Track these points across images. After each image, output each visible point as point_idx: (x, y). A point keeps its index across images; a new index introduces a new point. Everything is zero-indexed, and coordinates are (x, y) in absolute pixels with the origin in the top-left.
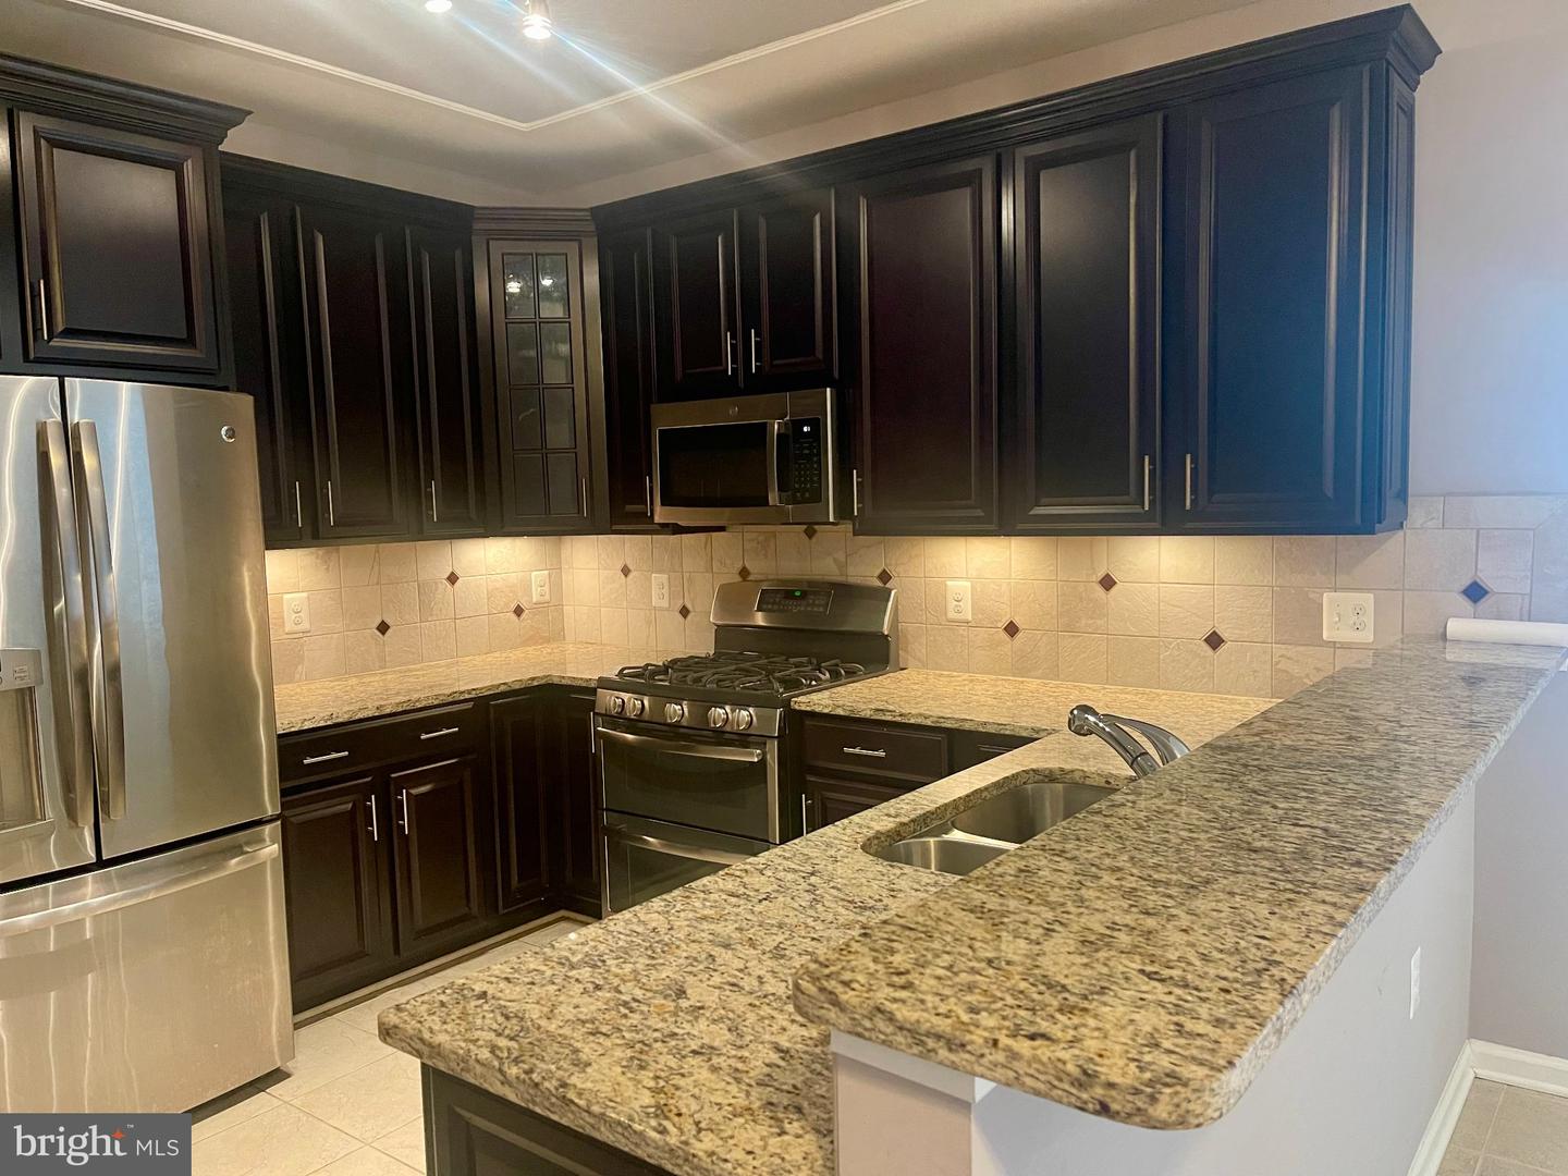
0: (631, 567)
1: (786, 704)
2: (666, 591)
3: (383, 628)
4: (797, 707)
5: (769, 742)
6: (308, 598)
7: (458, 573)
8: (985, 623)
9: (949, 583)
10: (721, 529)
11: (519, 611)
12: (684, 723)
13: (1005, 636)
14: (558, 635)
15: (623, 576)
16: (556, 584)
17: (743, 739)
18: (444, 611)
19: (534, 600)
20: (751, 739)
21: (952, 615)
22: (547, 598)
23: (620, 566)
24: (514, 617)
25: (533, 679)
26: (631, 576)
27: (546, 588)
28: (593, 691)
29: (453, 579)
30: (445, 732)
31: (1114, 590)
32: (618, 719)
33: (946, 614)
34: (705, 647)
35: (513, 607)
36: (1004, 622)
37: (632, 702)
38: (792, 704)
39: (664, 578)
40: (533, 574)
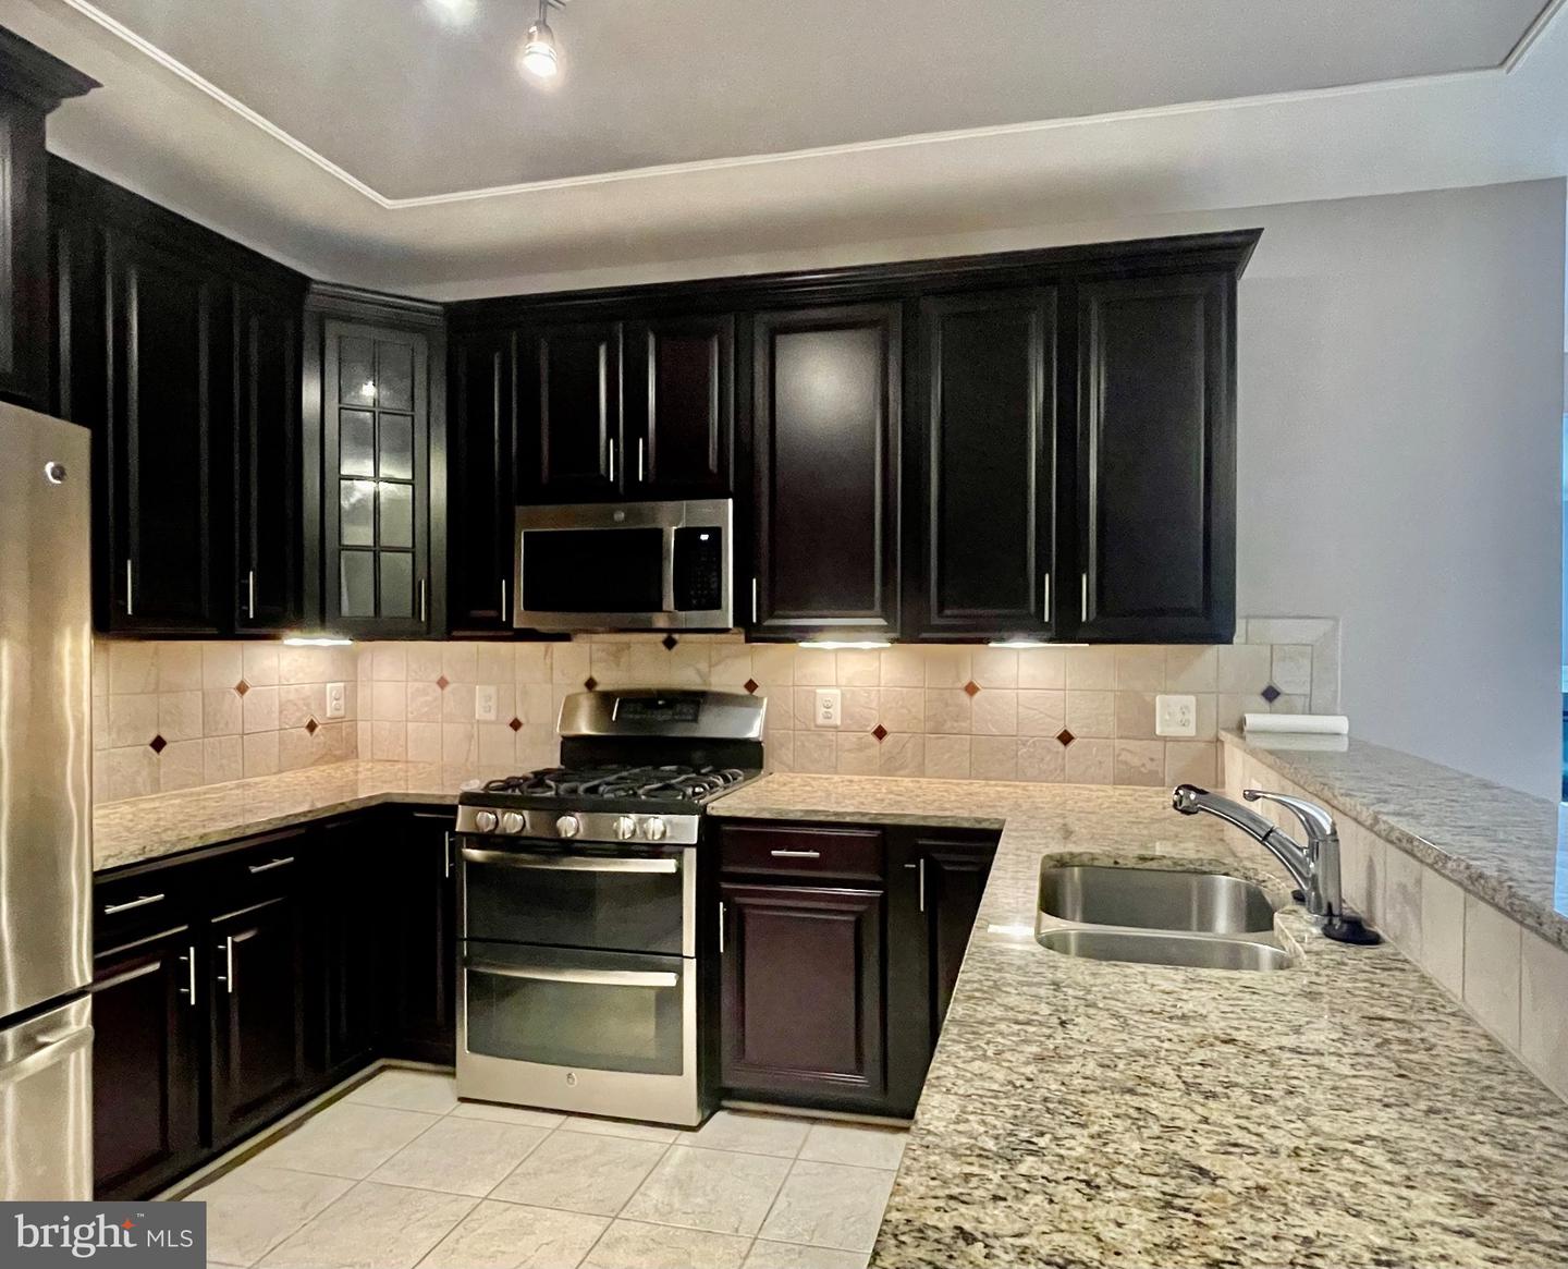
0: (448, 678)
1: (702, 811)
2: (493, 703)
3: (158, 744)
4: (714, 813)
5: (687, 850)
7: (249, 682)
8: (854, 728)
9: (819, 691)
10: (564, 637)
11: (312, 727)
12: (578, 837)
13: (874, 739)
14: (351, 752)
15: (439, 689)
16: (351, 694)
17: (655, 851)
18: (231, 726)
19: (328, 715)
20: (665, 849)
21: (820, 721)
22: (342, 713)
23: (435, 677)
24: (306, 732)
25: (371, 798)
26: (448, 689)
27: (342, 702)
29: (242, 689)
30: (278, 862)
31: (977, 696)
33: (815, 720)
34: (553, 761)
35: (306, 721)
36: (873, 726)
38: (708, 810)
39: (492, 690)
40: (329, 686)
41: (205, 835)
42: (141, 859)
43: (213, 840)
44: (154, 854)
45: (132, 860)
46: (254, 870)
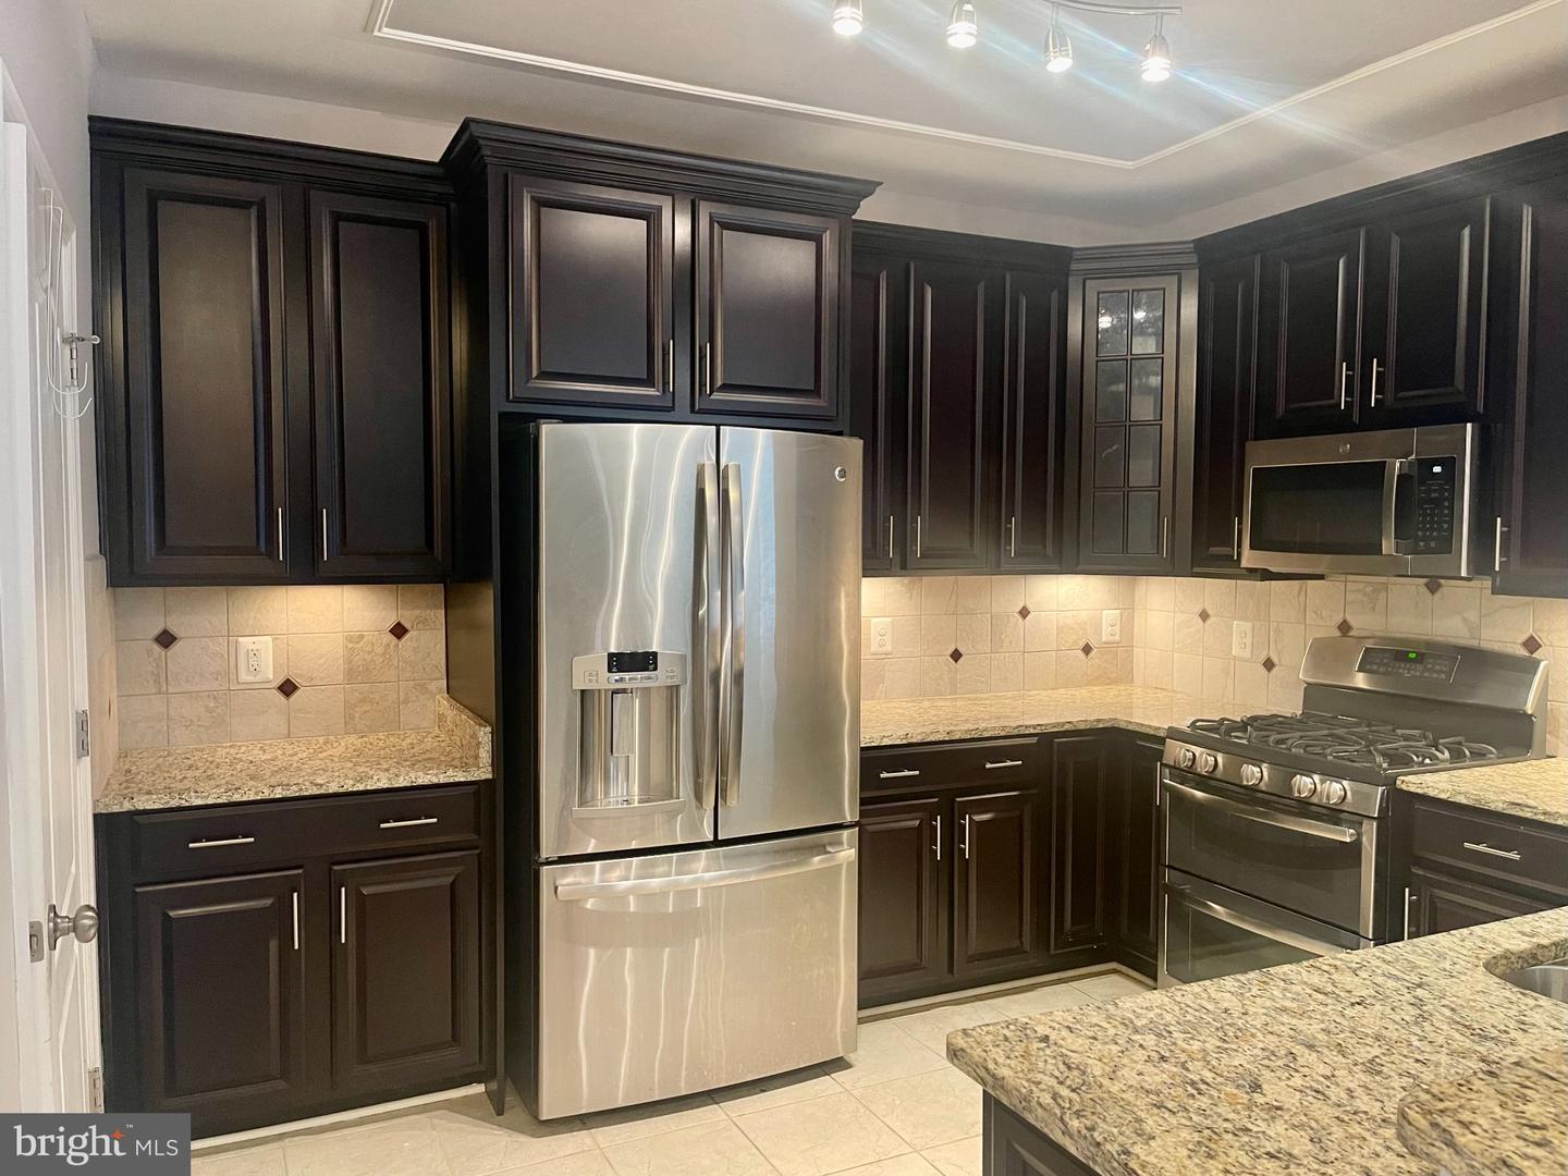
0: (1210, 612)
1: (1391, 783)
2: (1248, 640)
3: (956, 655)
4: (1404, 787)
5: (1365, 822)
6: (892, 622)
7: (1030, 607)
10: (1321, 577)
11: (1087, 649)
12: (1263, 786)
14: (1127, 677)
15: (1200, 621)
16: (1127, 625)
17: (1333, 815)
18: (1014, 645)
19: (1104, 640)
20: (1343, 816)
22: (1117, 638)
23: (1198, 609)
24: (1081, 655)
25: (1099, 721)
26: (1209, 622)
27: (1117, 628)
28: (1162, 741)
29: (1024, 613)
30: (1009, 763)
32: (1188, 774)
34: (1292, 706)
35: (1082, 644)
37: (1205, 759)
38: (1398, 782)
39: (1247, 626)
40: (1105, 612)
41: (952, 731)
42: (904, 742)
43: (957, 737)
44: (914, 740)
45: (898, 742)
46: (988, 766)
